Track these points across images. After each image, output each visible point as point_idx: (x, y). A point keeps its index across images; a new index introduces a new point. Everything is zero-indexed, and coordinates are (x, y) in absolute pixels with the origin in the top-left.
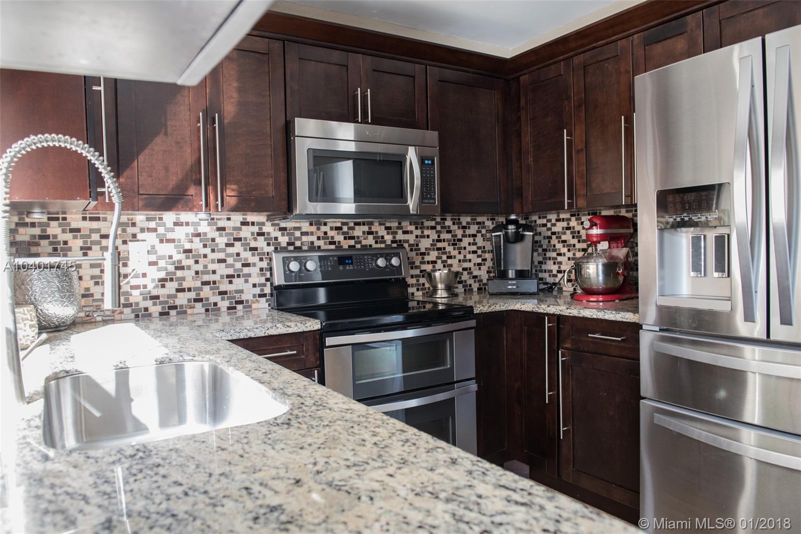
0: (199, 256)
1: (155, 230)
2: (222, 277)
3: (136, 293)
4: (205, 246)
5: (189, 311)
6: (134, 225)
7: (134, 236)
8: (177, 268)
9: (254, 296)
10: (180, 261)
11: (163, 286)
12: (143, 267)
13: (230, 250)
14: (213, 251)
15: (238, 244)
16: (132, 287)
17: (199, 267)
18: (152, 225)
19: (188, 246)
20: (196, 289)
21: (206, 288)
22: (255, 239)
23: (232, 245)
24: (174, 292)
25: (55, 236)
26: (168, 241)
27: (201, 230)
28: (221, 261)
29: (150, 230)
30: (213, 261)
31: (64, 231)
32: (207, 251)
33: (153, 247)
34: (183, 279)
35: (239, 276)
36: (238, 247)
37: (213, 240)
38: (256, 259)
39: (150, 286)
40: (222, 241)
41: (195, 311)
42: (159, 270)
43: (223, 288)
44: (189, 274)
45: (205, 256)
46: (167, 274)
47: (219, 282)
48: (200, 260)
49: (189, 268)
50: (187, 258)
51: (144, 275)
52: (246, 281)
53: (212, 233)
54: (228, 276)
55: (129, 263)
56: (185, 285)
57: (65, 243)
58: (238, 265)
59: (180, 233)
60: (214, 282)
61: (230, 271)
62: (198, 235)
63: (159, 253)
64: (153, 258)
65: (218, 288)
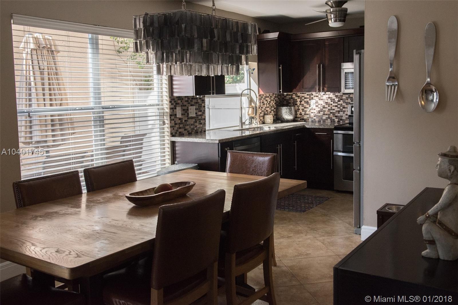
0: (330, 104)
1: (318, 96)
2: (336, 111)
3: (312, 114)
4: (331, 101)
5: (326, 121)
6: (312, 95)
7: (312, 98)
8: (323, 108)
9: (346, 118)
10: (324, 106)
11: (319, 113)
12: (314, 107)
13: (339, 103)
14: (334, 103)
15: (342, 101)
16: (312, 113)
17: (330, 108)
18: (317, 95)
19: (326, 101)
20: (328, 114)
21: (331, 114)
22: (347, 99)
23: (340, 101)
24: (322, 115)
25: (294, 98)
26: (321, 100)
27: (330, 96)
28: (336, 106)
29: (316, 96)
30: (334, 106)
31: (296, 97)
32: (332, 103)
33: (317, 101)
34: (325, 111)
35: (341, 111)
36: (341, 102)
37: (334, 99)
39: (316, 112)
40: (337, 100)
41: (328, 121)
42: (318, 108)
43: (336, 115)
44: (327, 110)
45: (331, 104)
46: (321, 109)
47: (335, 113)
48: (330, 106)
49: (327, 108)
50: (326, 105)
51: (315, 109)
52: (344, 113)
53: (334, 97)
54: (338, 111)
55: (311, 105)
56: (326, 113)
57: (296, 100)
58: (341, 108)
59: (325, 97)
60: (334, 113)
61: (339, 110)
62: (330, 98)
63: (319, 103)
64: (317, 104)
65: (335, 115)
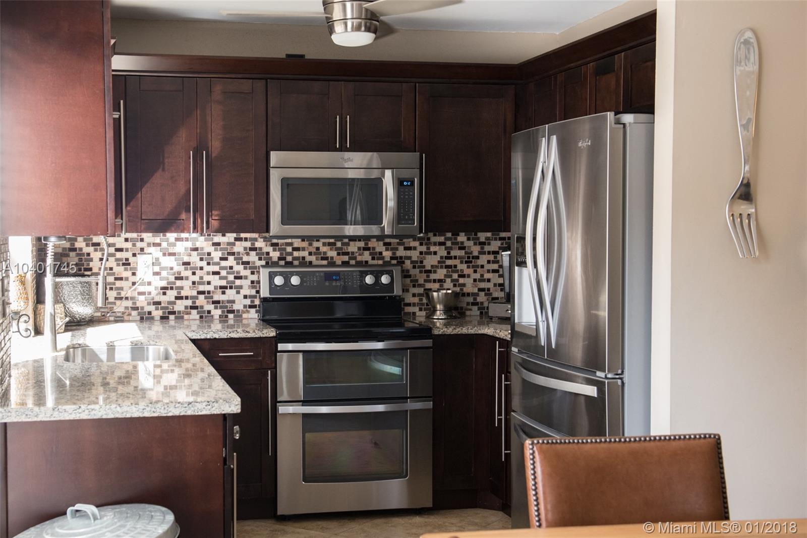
0: (196, 268)
1: (159, 245)
2: (216, 288)
3: (142, 298)
4: (201, 259)
5: (186, 317)
6: (142, 240)
7: (142, 250)
8: (177, 278)
9: (245, 306)
10: (179, 273)
11: (164, 294)
12: (149, 277)
13: (223, 263)
14: (209, 264)
15: (231, 258)
16: (140, 294)
17: (196, 278)
18: (157, 240)
19: (186, 259)
20: (193, 298)
21: (202, 297)
22: (248, 254)
23: (226, 259)
24: (173, 299)
25: (81, 249)
26: (171, 254)
27: (198, 245)
28: (215, 273)
29: (155, 245)
30: (208, 273)
31: (87, 245)
32: (204, 264)
33: (157, 259)
34: (182, 288)
35: (231, 288)
36: (231, 261)
37: (209, 254)
38: (247, 273)
39: (154, 293)
40: (216, 255)
41: (191, 317)
42: (161, 279)
43: (216, 298)
44: (186, 284)
45: (201, 268)
46: (168, 283)
47: (213, 292)
48: (197, 272)
49: (187, 278)
50: (186, 269)
51: (149, 284)
52: (238, 292)
53: (209, 248)
54: (221, 287)
55: (138, 273)
56: (183, 293)
57: (88, 254)
58: (231, 277)
59: (180, 247)
60: (209, 292)
61: (224, 283)
62: (196, 249)
63: (163, 265)
64: (157, 269)
65: (212, 297)
